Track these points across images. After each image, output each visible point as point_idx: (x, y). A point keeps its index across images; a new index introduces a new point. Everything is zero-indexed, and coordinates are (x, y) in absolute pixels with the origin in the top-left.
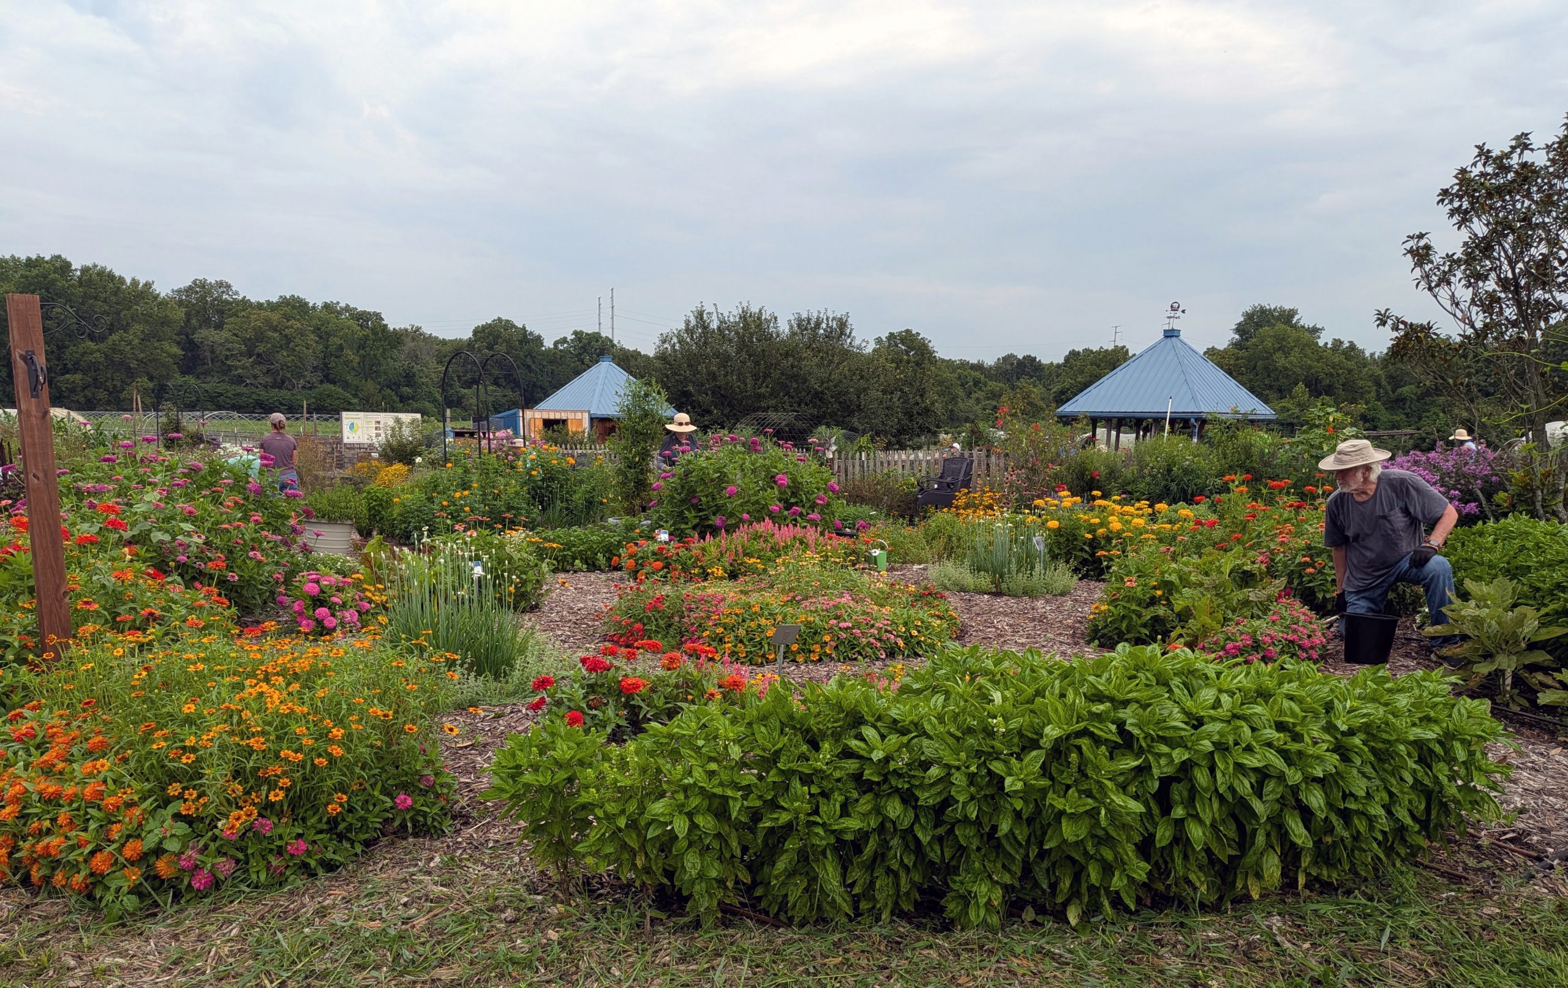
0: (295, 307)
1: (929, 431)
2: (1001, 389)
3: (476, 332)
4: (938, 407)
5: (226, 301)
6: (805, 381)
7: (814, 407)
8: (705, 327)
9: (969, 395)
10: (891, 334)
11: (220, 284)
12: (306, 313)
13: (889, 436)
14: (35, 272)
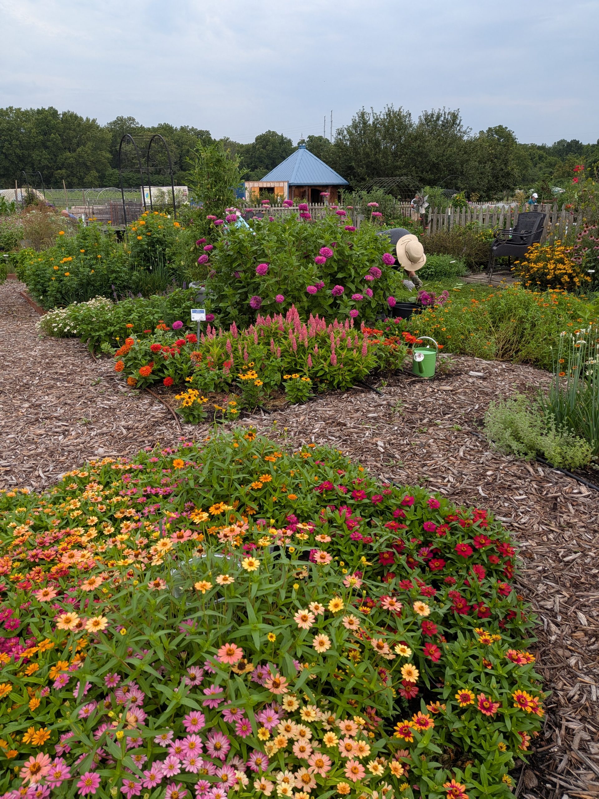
0: (167, 129)
1: (509, 188)
2: (556, 161)
3: (257, 139)
4: (516, 172)
5: (133, 128)
6: (427, 156)
7: (431, 174)
8: (365, 123)
9: (535, 165)
10: (490, 129)
11: (130, 119)
12: (172, 133)
13: (481, 192)
14: (41, 116)
